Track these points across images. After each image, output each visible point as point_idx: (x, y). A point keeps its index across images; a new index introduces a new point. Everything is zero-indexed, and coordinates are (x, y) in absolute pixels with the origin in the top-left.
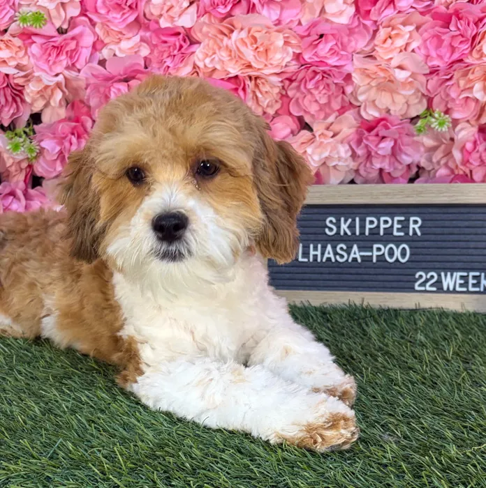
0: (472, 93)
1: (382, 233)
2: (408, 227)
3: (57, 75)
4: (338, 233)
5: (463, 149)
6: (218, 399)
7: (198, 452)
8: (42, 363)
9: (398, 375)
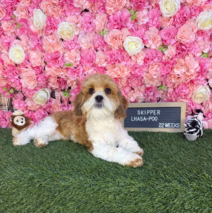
0: (172, 81)
1: (151, 114)
2: (157, 113)
3: (74, 78)
4: (141, 114)
5: (170, 94)
6: (111, 155)
7: (106, 168)
8: (71, 146)
9: (154, 148)
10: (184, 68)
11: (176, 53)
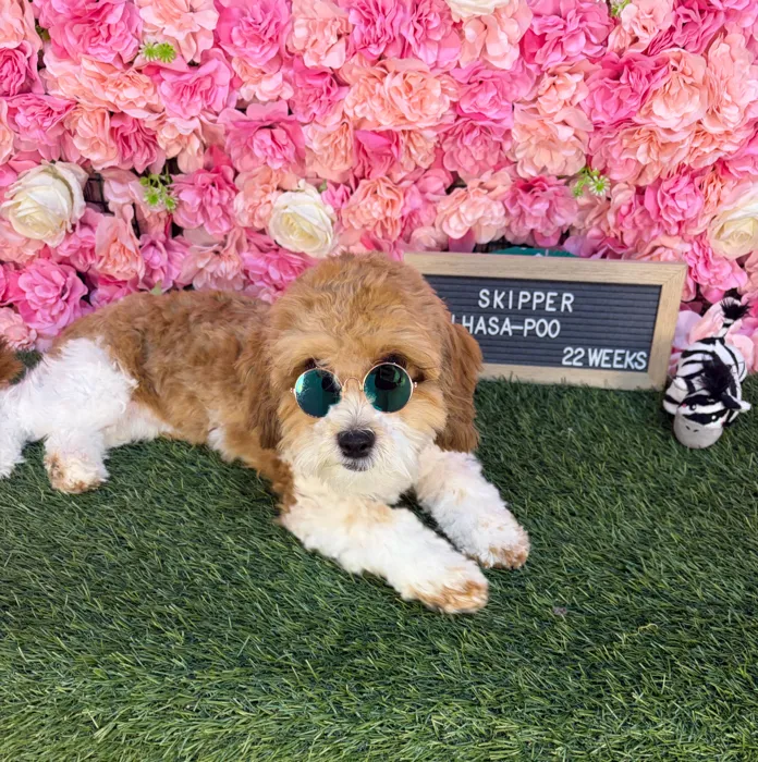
0: (635, 154)
1: (534, 308)
2: (561, 303)
3: (192, 119)
4: (491, 305)
5: (617, 212)
10: (697, 98)
11: (670, 23)
